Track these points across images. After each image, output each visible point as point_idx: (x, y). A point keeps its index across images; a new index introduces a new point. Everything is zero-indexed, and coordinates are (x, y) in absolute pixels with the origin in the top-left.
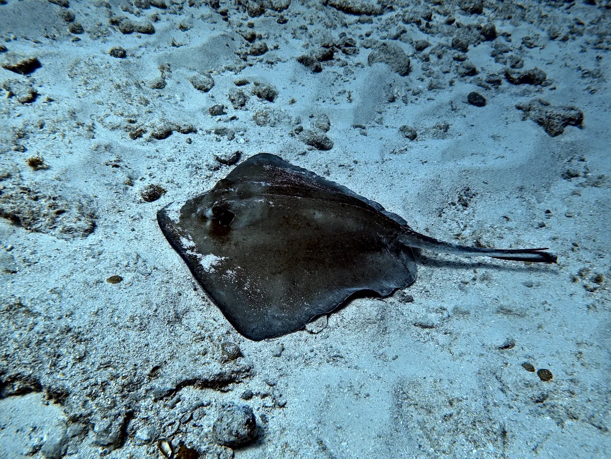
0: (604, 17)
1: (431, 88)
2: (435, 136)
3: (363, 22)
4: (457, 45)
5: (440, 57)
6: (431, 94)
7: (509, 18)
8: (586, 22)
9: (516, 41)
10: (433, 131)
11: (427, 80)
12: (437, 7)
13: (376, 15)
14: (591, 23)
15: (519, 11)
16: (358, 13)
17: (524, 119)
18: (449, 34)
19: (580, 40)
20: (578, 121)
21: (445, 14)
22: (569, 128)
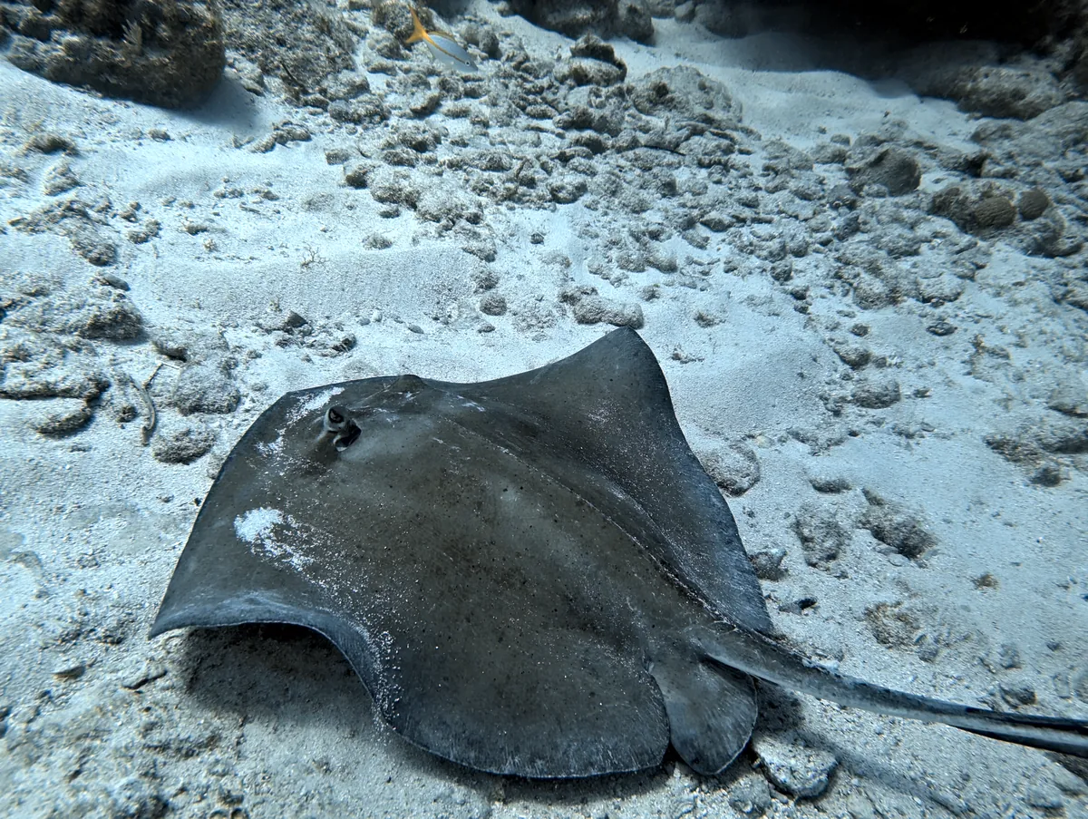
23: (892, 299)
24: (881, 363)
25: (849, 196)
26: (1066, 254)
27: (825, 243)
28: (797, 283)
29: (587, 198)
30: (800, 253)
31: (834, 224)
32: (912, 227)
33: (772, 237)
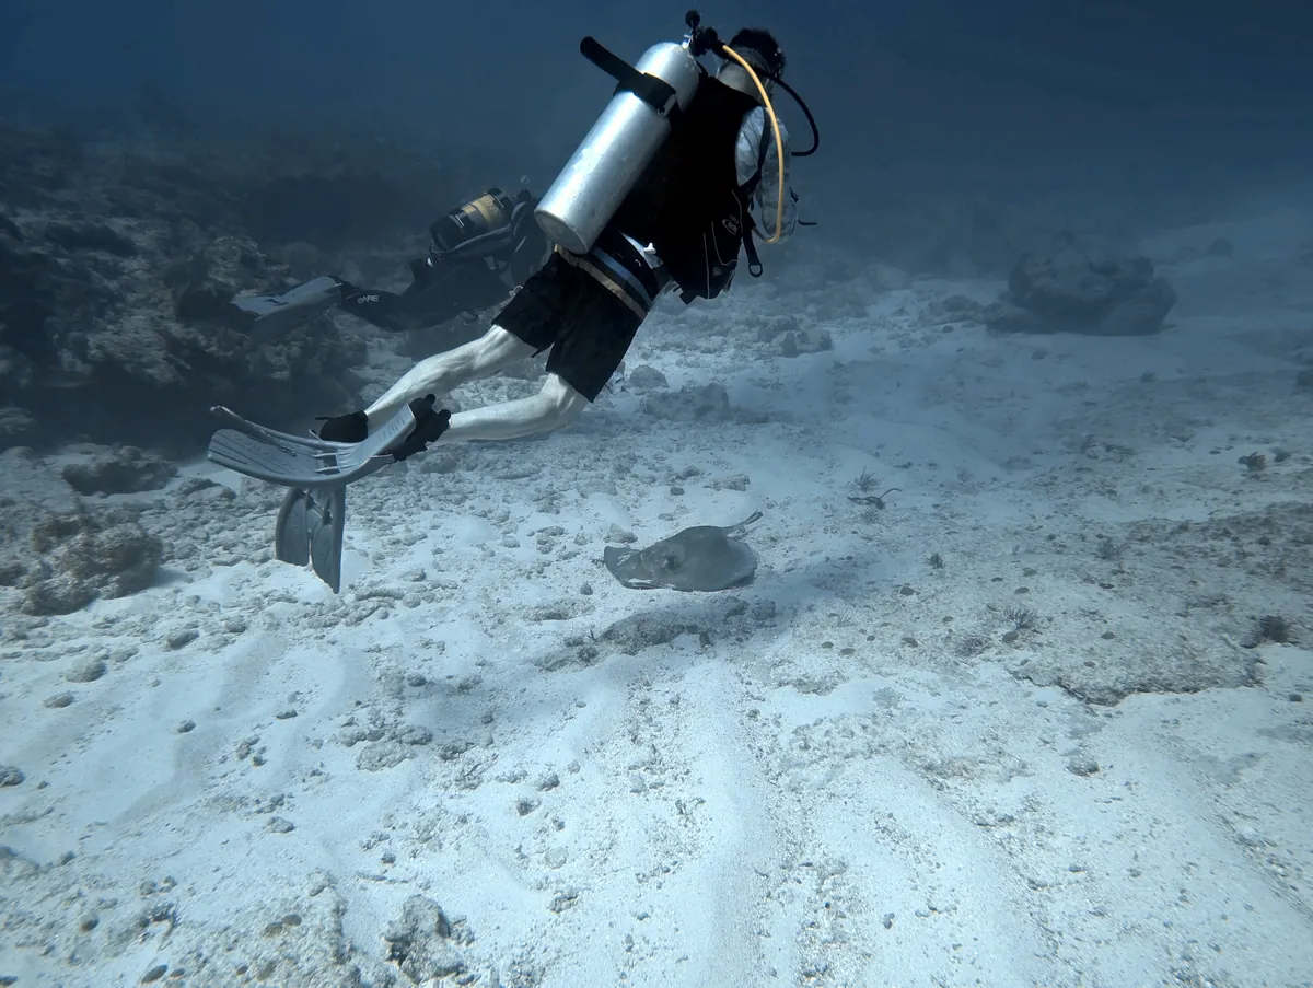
1: (641, 495)
4: (620, 470)
5: (621, 479)
6: (645, 499)
8: (677, 439)
9: (651, 459)
11: (633, 493)
13: (538, 472)
17: (718, 491)
18: (607, 466)
19: (688, 448)
24: (490, 512)
26: (477, 467)
27: (418, 495)
28: (433, 507)
30: (419, 501)
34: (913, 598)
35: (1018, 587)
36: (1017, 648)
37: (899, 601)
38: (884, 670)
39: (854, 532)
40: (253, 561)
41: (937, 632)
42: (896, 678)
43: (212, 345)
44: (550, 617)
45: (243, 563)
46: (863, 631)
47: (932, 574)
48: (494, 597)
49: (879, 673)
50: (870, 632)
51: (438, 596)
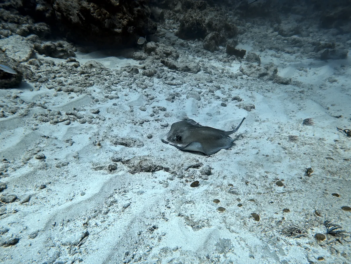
0: (247, 82)
1: (209, 103)
2: (217, 115)
3: (178, 87)
4: (210, 91)
5: (207, 95)
6: (209, 105)
7: (222, 83)
8: (244, 84)
9: (226, 90)
10: (216, 113)
11: (207, 101)
12: (199, 81)
13: (181, 85)
14: (245, 84)
15: (224, 81)
16: (175, 85)
17: (239, 108)
18: (207, 88)
19: (244, 88)
20: (254, 107)
21: (202, 83)
22: (252, 109)
23: (146, 87)
24: (150, 95)
25: (132, 75)
26: (161, 78)
27: (133, 82)
28: (133, 88)
29: (95, 84)
30: (131, 84)
31: (132, 80)
32: (142, 77)
33: (126, 83)
34: (281, 189)
35: (345, 205)
36: (321, 246)
37: (271, 188)
38: (232, 228)
39: (279, 144)
40: (56, 90)
41: (275, 216)
42: (237, 235)
43: (94, 13)
44: (122, 144)
45: (53, 89)
46: (239, 200)
47: (301, 178)
48: (113, 128)
49: (229, 229)
50: (242, 202)
51: (94, 122)
